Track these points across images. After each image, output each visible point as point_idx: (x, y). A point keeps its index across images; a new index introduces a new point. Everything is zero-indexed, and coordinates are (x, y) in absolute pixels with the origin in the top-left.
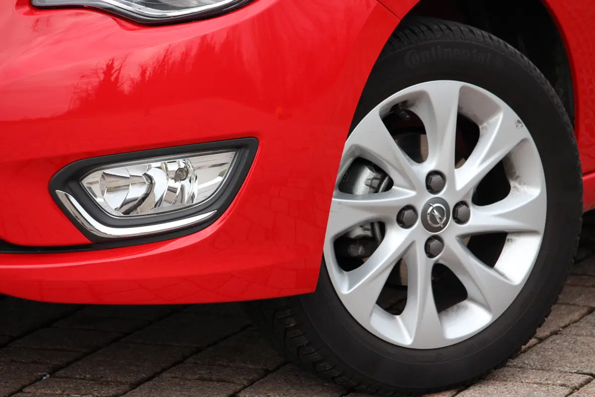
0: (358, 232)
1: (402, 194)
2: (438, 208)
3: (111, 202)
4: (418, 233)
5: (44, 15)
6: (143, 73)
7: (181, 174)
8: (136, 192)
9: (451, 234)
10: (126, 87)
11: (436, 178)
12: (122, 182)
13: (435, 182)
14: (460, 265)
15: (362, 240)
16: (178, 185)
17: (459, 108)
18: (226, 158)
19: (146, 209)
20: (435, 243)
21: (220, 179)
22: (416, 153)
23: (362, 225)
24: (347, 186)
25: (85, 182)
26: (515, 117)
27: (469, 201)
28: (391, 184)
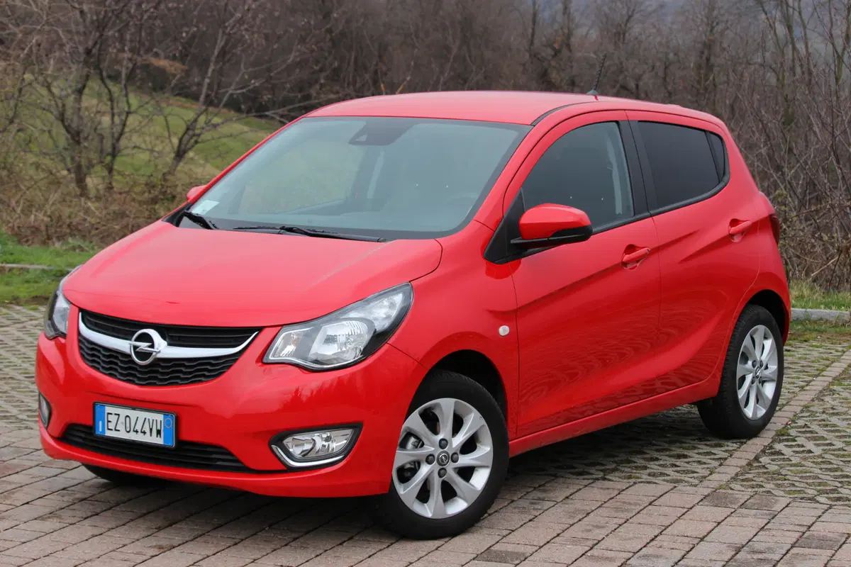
0: (408, 466)
1: (429, 449)
2: (444, 456)
3: (296, 451)
4: (435, 466)
5: (268, 366)
6: (312, 394)
7: (328, 439)
8: (307, 447)
9: (450, 467)
10: (304, 399)
11: (443, 442)
12: (301, 442)
13: (443, 444)
14: (454, 482)
15: (410, 469)
16: (326, 444)
17: (454, 411)
18: (349, 432)
19: (312, 455)
20: (442, 472)
21: (345, 441)
22: (434, 429)
23: (410, 463)
24: (403, 445)
25: (285, 442)
26: (479, 415)
27: (458, 452)
28: (423, 444)
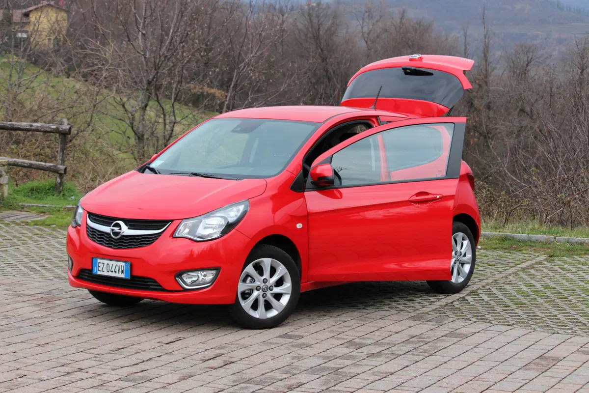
0: (247, 291)
1: (257, 283)
2: (266, 287)
3: (189, 281)
4: (261, 292)
5: (175, 239)
7: (205, 276)
8: (195, 279)
9: (269, 293)
10: (195, 256)
11: (265, 280)
12: (192, 276)
13: (265, 281)
14: (270, 299)
15: (248, 293)
16: (204, 278)
17: (271, 265)
18: (214, 272)
19: (197, 282)
20: (265, 295)
21: (212, 277)
22: (261, 274)
23: (248, 290)
24: (244, 281)
25: (183, 276)
26: (284, 267)
27: (273, 286)
28: (255, 281)
